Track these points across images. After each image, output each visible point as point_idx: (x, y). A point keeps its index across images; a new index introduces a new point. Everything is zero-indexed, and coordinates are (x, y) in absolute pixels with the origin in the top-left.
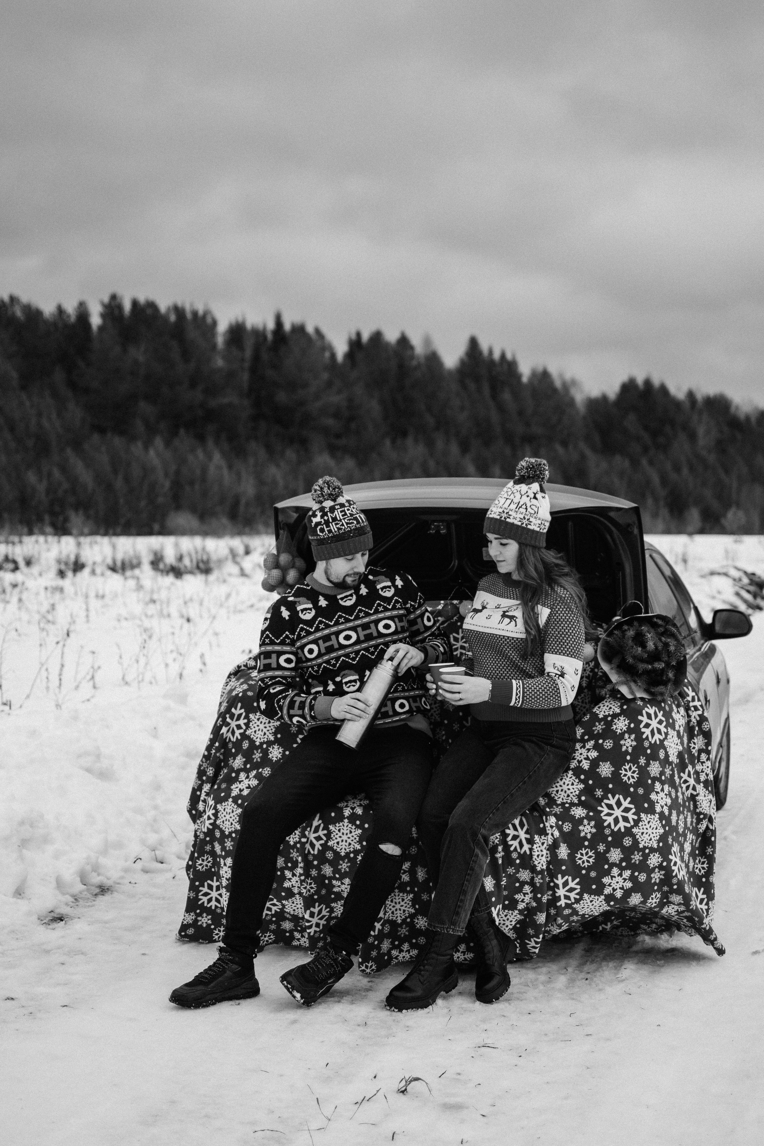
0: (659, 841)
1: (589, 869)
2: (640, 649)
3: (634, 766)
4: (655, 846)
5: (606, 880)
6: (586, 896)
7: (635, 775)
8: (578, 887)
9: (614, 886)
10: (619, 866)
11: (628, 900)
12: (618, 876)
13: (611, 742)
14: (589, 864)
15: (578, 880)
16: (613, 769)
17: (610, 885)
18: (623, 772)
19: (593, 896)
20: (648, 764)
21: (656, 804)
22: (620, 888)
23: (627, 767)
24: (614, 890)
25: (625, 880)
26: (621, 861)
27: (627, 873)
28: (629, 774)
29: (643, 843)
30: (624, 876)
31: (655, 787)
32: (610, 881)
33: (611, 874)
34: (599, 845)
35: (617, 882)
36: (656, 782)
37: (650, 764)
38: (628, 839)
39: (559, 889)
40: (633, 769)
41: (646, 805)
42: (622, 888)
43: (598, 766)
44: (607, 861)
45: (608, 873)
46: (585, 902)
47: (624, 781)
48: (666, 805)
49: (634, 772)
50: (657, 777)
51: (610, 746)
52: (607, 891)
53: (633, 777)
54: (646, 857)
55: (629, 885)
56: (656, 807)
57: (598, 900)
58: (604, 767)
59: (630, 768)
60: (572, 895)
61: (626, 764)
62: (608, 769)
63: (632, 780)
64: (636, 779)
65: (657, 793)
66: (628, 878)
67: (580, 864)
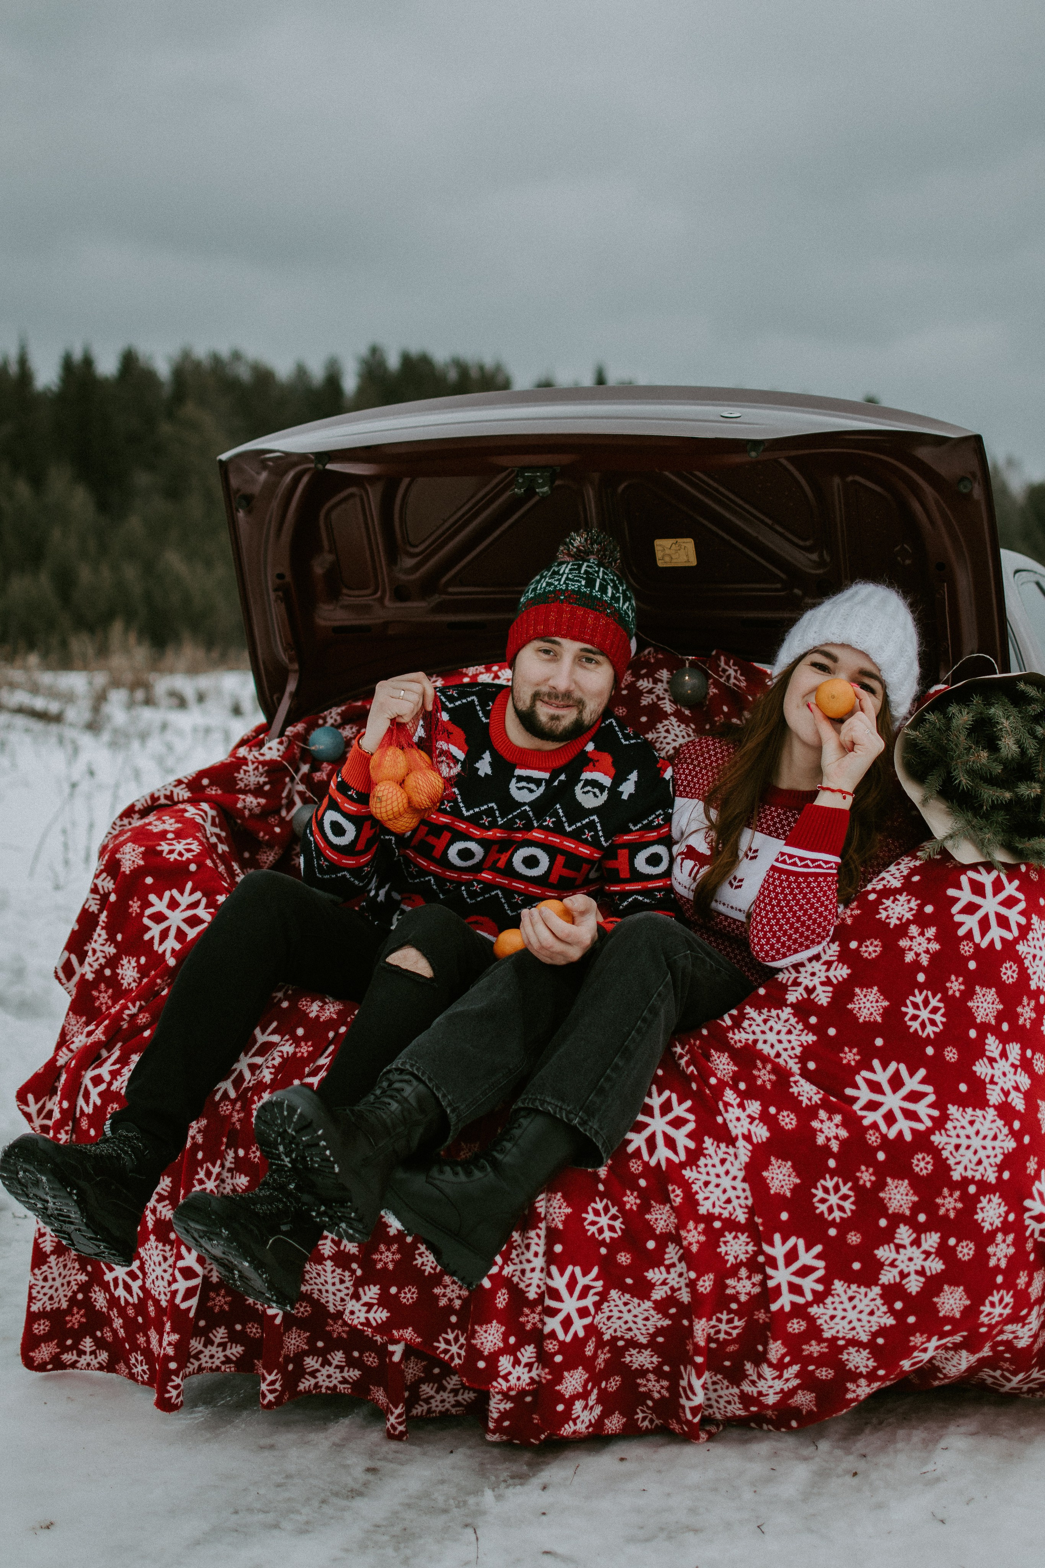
0: (1001, 1168)
1: (844, 1226)
2: (984, 754)
3: (934, 997)
4: (992, 1178)
5: (884, 1253)
6: (838, 1286)
7: (938, 1018)
8: (821, 1264)
9: (902, 1266)
10: (911, 1221)
11: (935, 1300)
12: (912, 1244)
13: (876, 943)
14: (845, 1216)
15: (818, 1248)
16: (886, 1003)
17: (893, 1264)
18: (911, 1011)
19: (854, 1287)
20: (969, 994)
21: (988, 1086)
22: (917, 1272)
23: (919, 999)
24: (903, 1275)
25: (927, 1254)
26: (916, 1208)
27: (931, 1240)
28: (924, 1014)
29: (960, 1168)
30: (925, 1246)
31: (987, 1047)
32: (894, 1255)
33: (896, 1241)
34: (859, 1170)
35: (911, 1259)
36: (989, 1035)
37: (974, 993)
38: (923, 1159)
39: (775, 1267)
40: (934, 1002)
41: (963, 1087)
42: (921, 1273)
43: (851, 997)
44: (882, 1209)
45: (887, 1236)
46: (837, 1299)
47: (912, 1030)
48: (1017, 1088)
49: (935, 1010)
50: (989, 1024)
51: (875, 951)
52: (888, 1276)
53: (933, 1023)
54: (970, 1204)
55: (936, 1266)
56: (988, 1091)
57: (866, 1295)
58: (865, 1000)
59: (926, 1002)
60: (809, 1284)
61: (916, 992)
62: (874, 1004)
63: (930, 1030)
64: (941, 1027)
65: (992, 1060)
66: (933, 1250)
67: (822, 1213)
